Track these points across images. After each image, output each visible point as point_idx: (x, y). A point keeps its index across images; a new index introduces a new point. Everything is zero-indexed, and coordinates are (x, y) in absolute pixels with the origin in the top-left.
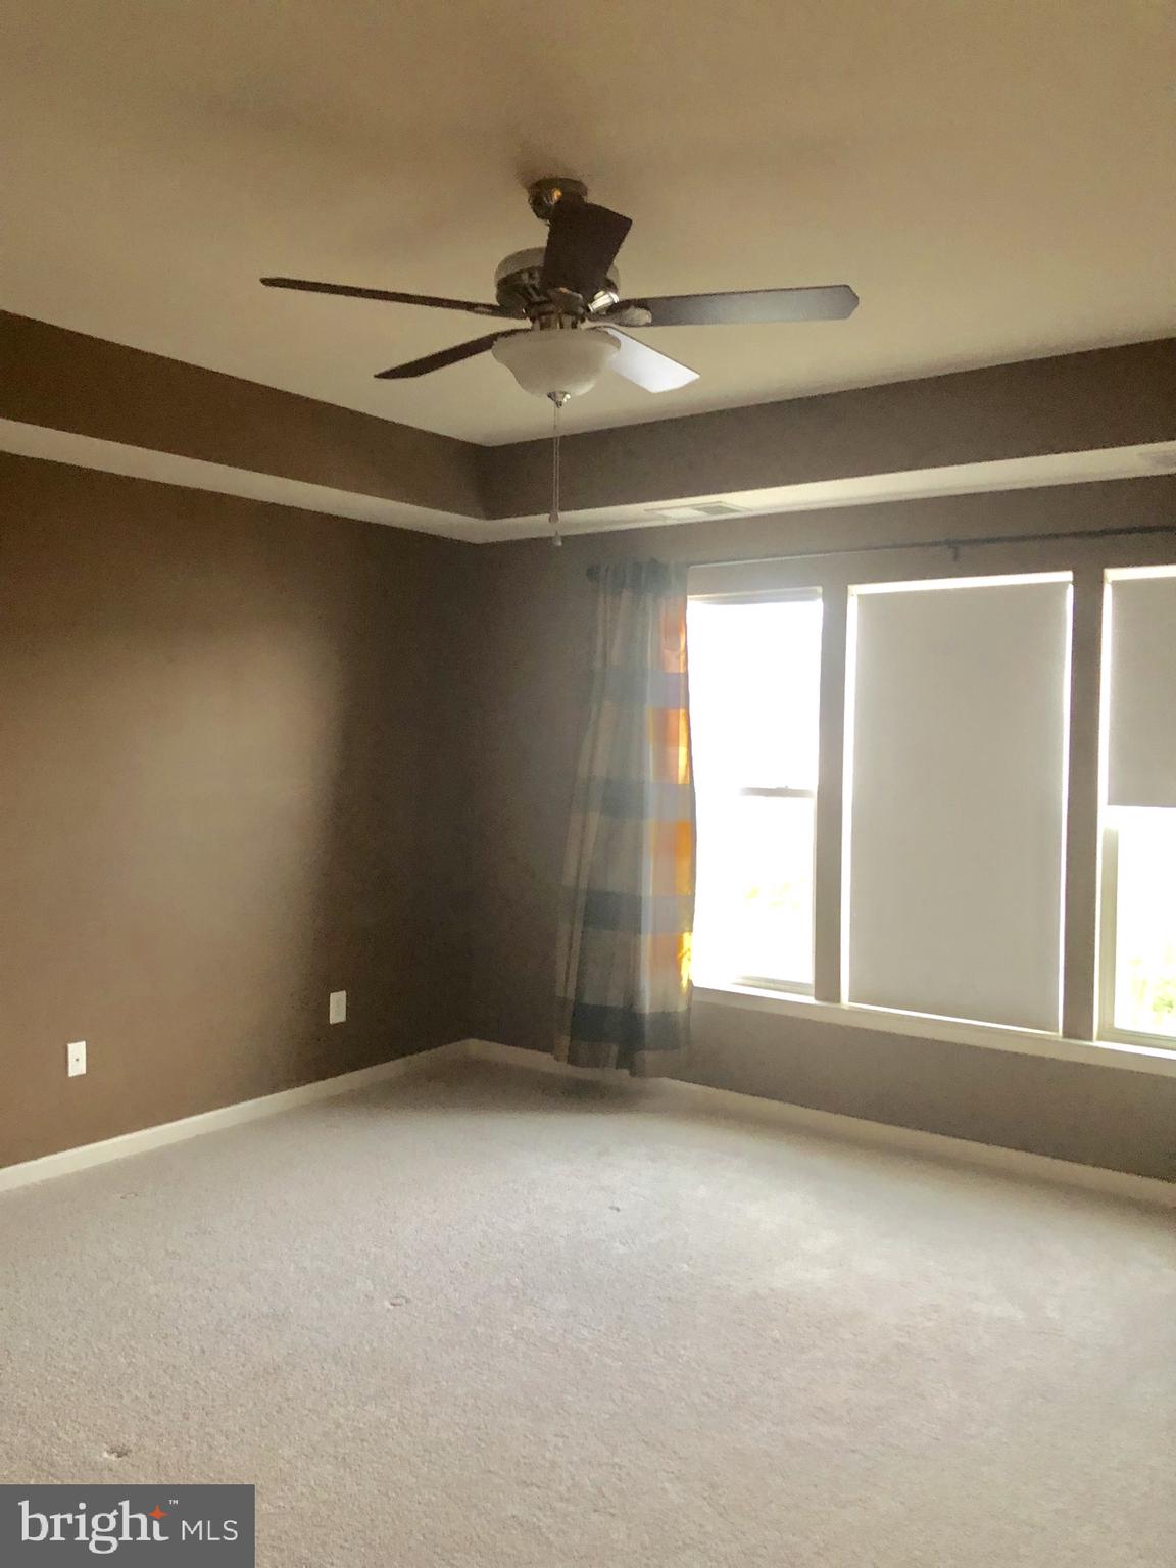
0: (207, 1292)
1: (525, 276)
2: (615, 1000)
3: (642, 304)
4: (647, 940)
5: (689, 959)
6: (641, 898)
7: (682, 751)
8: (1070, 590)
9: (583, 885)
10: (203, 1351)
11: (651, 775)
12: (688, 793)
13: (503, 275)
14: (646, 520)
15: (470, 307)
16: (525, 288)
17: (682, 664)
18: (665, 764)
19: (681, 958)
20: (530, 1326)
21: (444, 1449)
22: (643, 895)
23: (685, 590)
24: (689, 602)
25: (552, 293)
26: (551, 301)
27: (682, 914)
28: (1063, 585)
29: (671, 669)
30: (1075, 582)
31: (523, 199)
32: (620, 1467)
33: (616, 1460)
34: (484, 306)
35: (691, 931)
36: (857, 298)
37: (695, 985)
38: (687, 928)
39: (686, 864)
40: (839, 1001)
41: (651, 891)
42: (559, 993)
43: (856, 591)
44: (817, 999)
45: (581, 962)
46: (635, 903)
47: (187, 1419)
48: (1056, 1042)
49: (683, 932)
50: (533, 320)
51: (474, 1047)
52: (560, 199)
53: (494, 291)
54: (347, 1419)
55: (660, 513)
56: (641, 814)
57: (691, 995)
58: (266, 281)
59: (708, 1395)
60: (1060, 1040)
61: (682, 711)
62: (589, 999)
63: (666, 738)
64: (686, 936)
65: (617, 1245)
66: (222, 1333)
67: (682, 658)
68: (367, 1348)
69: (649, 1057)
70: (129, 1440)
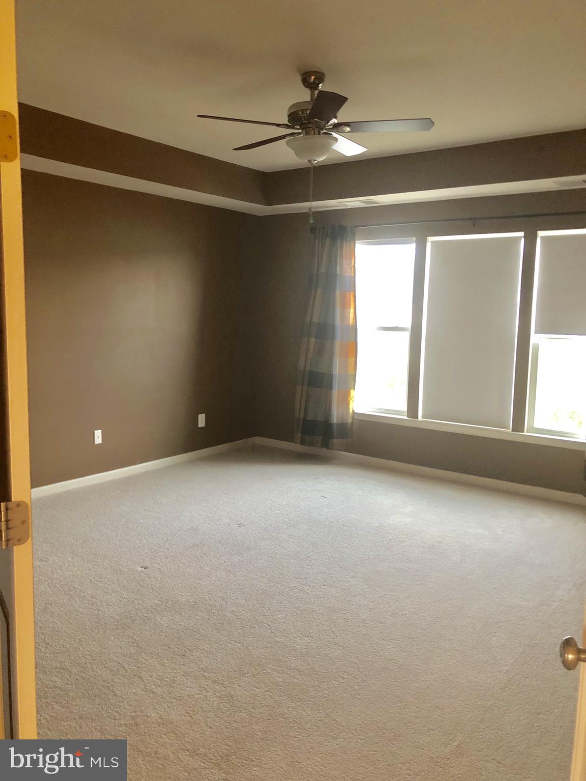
0: (164, 522)
1: (300, 113)
2: (320, 418)
3: (347, 124)
4: (335, 393)
5: (353, 401)
6: (332, 375)
7: (352, 310)
8: (523, 240)
9: (308, 368)
10: (168, 540)
11: (338, 322)
12: (354, 329)
13: (290, 112)
14: (337, 206)
15: (278, 125)
16: (300, 117)
17: (352, 271)
18: (344, 317)
19: (350, 400)
20: (294, 533)
21: (266, 568)
22: (334, 373)
23: (355, 238)
24: (356, 244)
25: (311, 120)
26: (310, 123)
27: (350, 381)
28: (519, 238)
29: (347, 274)
30: (525, 237)
31: (299, 79)
32: (332, 574)
33: (330, 572)
34: (283, 124)
35: (354, 389)
36: (434, 123)
37: (355, 412)
38: (353, 388)
39: (352, 359)
40: (417, 418)
41: (337, 372)
42: (297, 415)
43: (430, 239)
44: (408, 417)
45: (307, 402)
46: (330, 377)
47: (167, 559)
48: (510, 433)
49: (351, 389)
50: (302, 130)
51: (259, 440)
52: (314, 79)
53: (287, 119)
54: (228, 560)
55: (345, 203)
56: (333, 338)
57: (354, 417)
58: (198, 116)
59: (364, 555)
60: (511, 432)
61: (352, 293)
62: (310, 417)
63: (345, 305)
64: (352, 391)
65: (325, 509)
66: (174, 535)
67: (353, 268)
68: (231, 539)
69: (336, 441)
70: (148, 565)
